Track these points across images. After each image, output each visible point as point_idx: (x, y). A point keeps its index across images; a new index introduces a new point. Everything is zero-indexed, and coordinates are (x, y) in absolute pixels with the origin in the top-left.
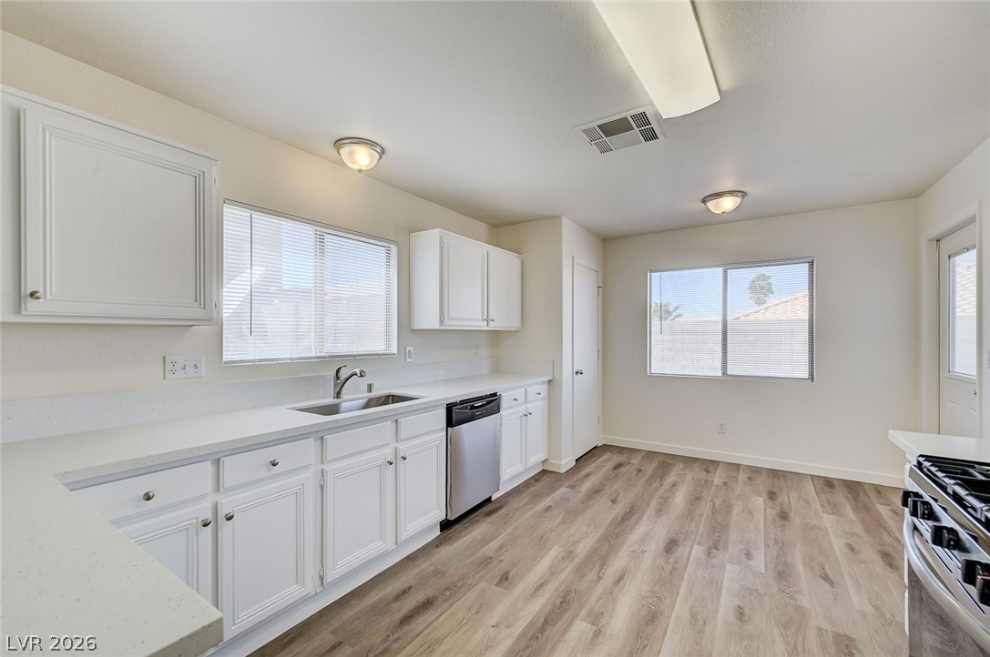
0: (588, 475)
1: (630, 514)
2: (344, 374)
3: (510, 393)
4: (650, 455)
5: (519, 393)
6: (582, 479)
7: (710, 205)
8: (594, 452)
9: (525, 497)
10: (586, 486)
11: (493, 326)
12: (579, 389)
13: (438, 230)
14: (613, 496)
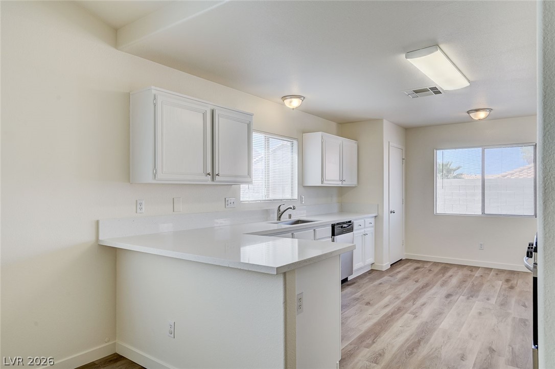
0: (399, 272)
1: (426, 286)
2: (282, 209)
3: (358, 222)
4: (436, 264)
5: (361, 222)
6: (396, 274)
7: (472, 115)
8: (400, 262)
9: (366, 280)
10: (400, 276)
11: (345, 184)
12: (392, 222)
13: (320, 133)
14: (416, 280)
